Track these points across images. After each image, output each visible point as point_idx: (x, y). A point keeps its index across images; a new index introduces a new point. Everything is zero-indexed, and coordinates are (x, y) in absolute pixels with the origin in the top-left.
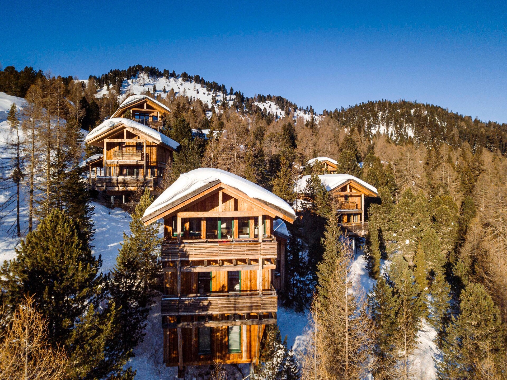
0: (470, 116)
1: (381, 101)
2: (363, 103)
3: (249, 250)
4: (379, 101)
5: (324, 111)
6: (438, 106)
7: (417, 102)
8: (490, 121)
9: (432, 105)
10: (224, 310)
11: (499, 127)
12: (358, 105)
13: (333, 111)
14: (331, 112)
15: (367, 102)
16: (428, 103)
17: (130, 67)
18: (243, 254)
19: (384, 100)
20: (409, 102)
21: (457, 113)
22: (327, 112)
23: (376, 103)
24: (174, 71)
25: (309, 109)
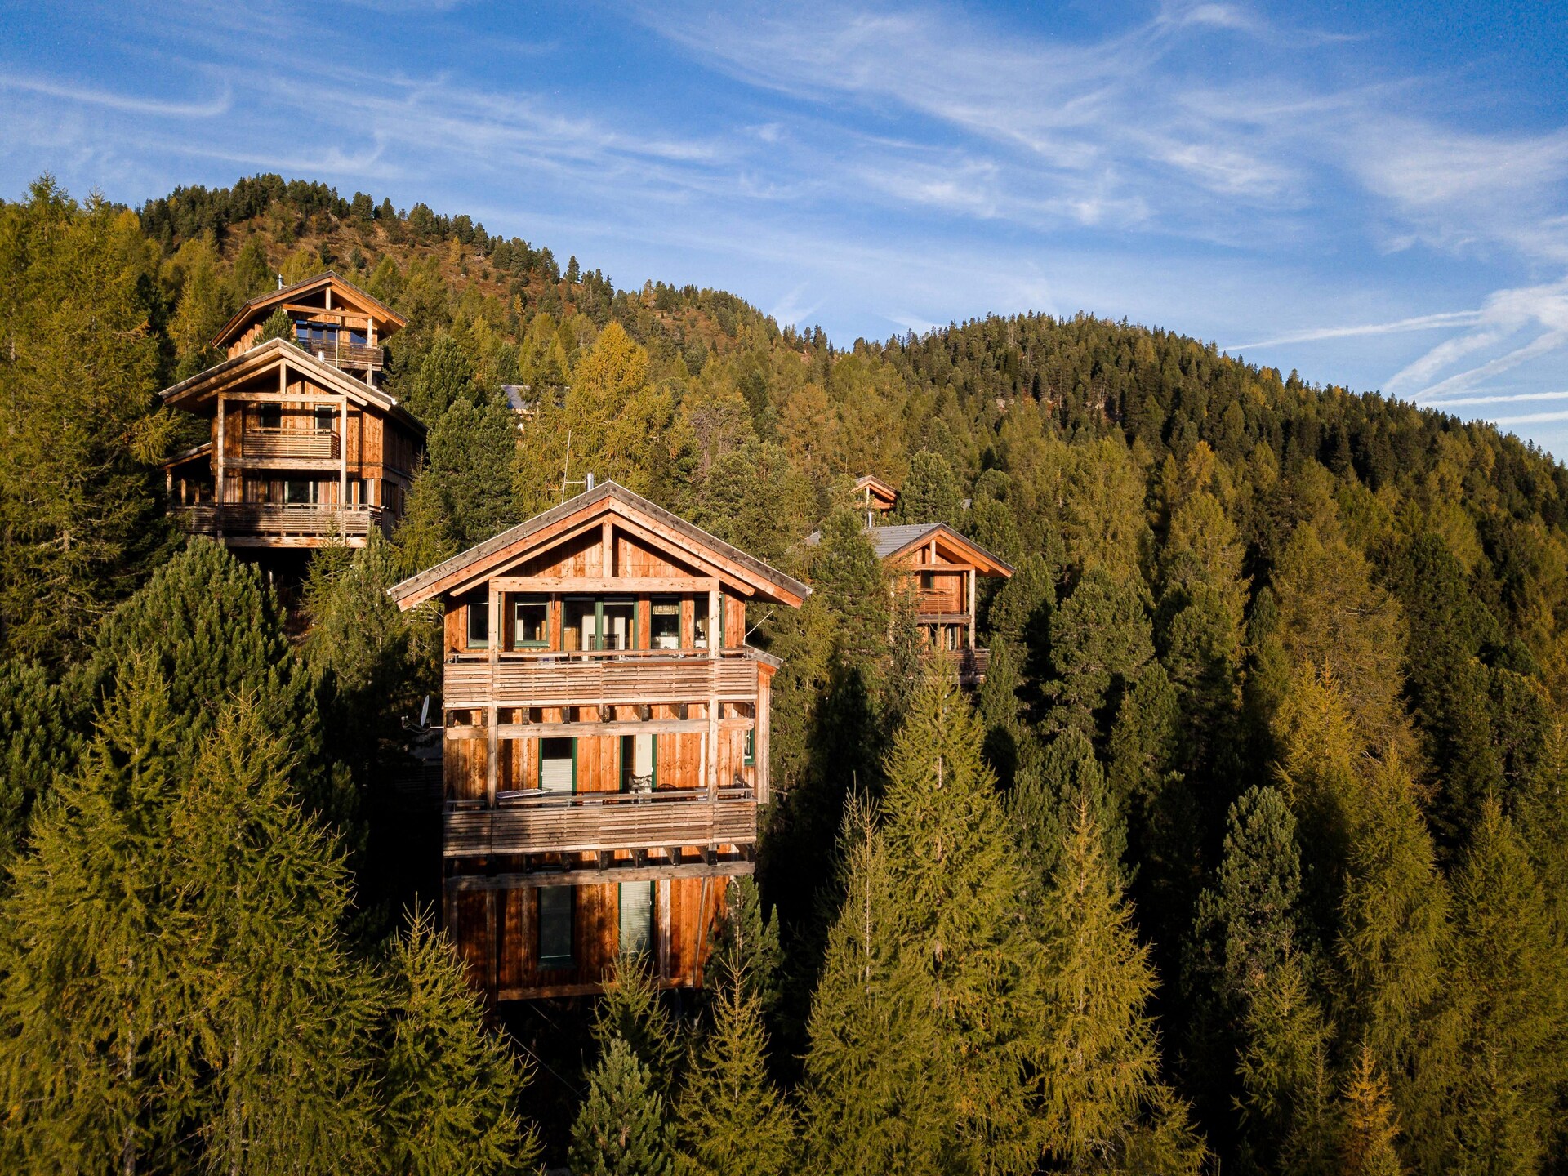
0: (1276, 371)
1: (1026, 315)
2: (972, 320)
3: (685, 681)
4: (1021, 316)
5: (859, 341)
6: (1188, 336)
7: (1130, 323)
8: (1329, 386)
9: (1172, 333)
10: (615, 841)
11: (1355, 401)
12: (959, 327)
13: (883, 344)
14: (878, 345)
15: (984, 319)
16: (1159, 328)
17: (243, 180)
18: (669, 691)
19: (1035, 315)
20: (1105, 322)
21: (1241, 359)
22: (867, 347)
23: (1012, 321)
24: (387, 201)
25: (813, 334)
